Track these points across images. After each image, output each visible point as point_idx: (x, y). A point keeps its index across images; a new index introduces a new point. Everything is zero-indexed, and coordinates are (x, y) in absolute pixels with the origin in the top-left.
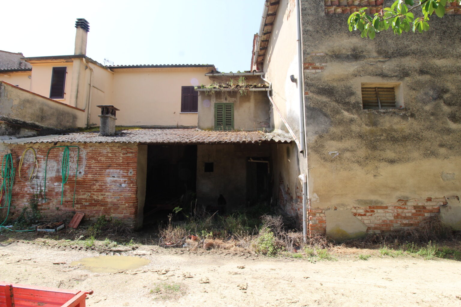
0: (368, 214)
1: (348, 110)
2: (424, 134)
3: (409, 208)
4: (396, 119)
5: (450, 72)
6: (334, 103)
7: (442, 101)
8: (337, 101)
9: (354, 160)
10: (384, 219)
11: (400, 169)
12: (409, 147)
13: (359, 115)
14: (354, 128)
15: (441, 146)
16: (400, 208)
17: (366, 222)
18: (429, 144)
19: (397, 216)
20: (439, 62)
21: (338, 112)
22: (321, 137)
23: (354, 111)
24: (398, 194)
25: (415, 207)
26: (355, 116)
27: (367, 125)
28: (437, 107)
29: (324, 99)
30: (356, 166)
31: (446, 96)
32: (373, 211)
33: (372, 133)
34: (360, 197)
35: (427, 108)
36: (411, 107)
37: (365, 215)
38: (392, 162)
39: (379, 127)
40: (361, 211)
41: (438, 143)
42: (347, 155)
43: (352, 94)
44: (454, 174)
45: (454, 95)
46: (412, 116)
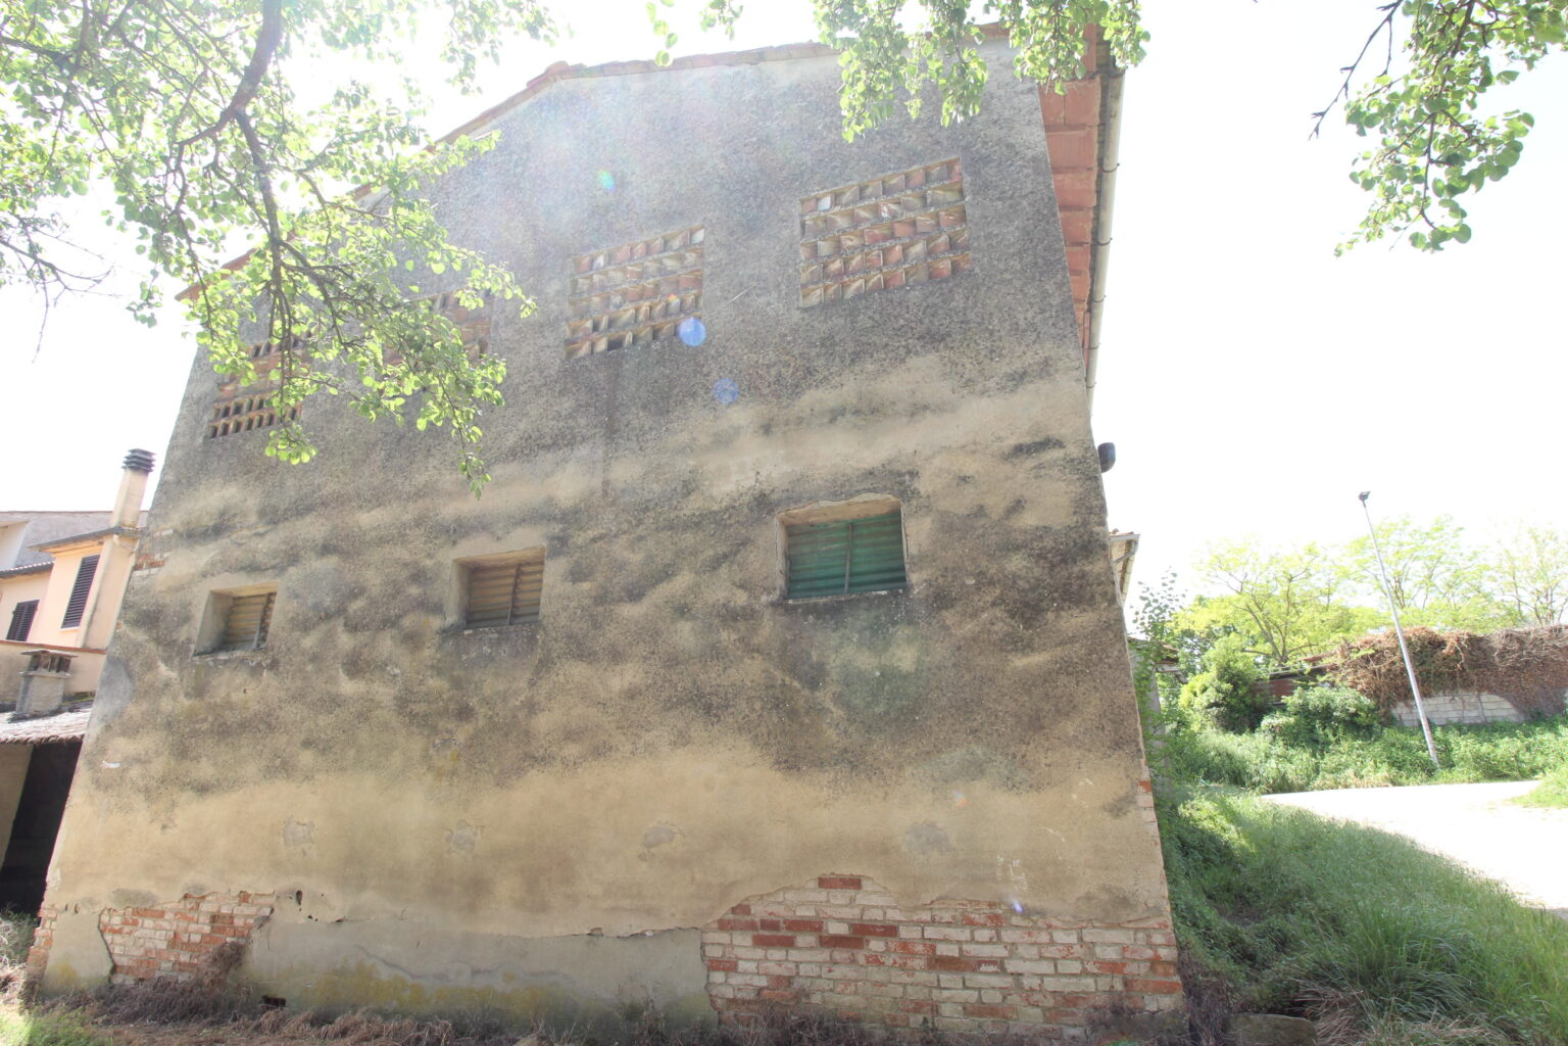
0: (127, 929)
1: (167, 661)
2: (282, 714)
3: (202, 919)
4: (241, 677)
5: (382, 541)
6: (152, 646)
7: (341, 621)
8: (157, 641)
9: (141, 783)
10: (149, 945)
11: (213, 811)
12: (244, 751)
13: (181, 670)
14: (166, 704)
15: (307, 744)
16: (185, 917)
17: (117, 950)
18: (284, 739)
19: (174, 942)
20: (368, 519)
21: (150, 666)
22: (108, 727)
23: (176, 662)
24: (190, 878)
25: (214, 918)
26: (174, 675)
27: (187, 695)
28: (329, 637)
29: (140, 636)
30: (139, 800)
31: (356, 606)
32: (135, 923)
33: (191, 716)
34: (125, 883)
35: (309, 642)
36: (277, 644)
37: (119, 932)
38: (203, 789)
39: (207, 699)
40: (116, 920)
41: (303, 737)
42: (135, 772)
43: (186, 619)
44: (312, 824)
45: (373, 602)
46: (274, 665)
